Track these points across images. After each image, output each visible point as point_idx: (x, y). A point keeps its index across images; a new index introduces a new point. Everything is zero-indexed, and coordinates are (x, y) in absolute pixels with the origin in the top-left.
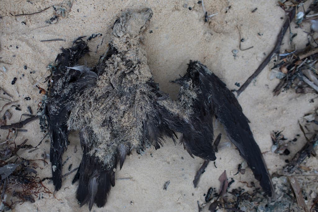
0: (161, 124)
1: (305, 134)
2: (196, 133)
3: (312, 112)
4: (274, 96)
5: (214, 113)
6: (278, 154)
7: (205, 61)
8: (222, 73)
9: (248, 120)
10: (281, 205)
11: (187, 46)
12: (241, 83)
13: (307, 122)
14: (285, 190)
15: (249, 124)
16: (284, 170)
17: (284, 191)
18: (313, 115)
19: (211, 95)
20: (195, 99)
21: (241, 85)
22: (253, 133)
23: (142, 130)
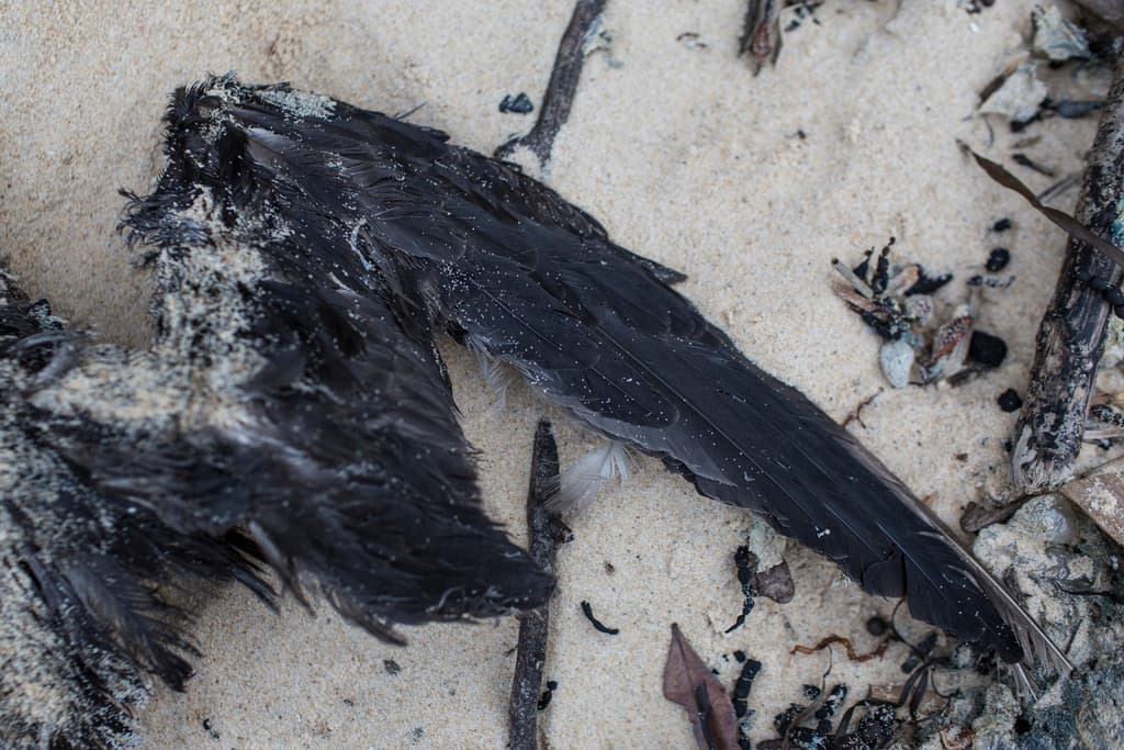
0: (117, 525)
1: (1034, 201)
2: (336, 483)
3: (1009, 61)
4: (756, 71)
5: (425, 314)
6: (943, 384)
7: (279, 66)
8: (401, 84)
9: (668, 271)
10: (1109, 682)
11: (142, 29)
12: (533, 86)
13: (1017, 126)
14: (1084, 579)
15: (679, 288)
16: (1018, 463)
17: (1080, 588)
18: (1027, 71)
19: (363, 221)
20: (260, 284)
21: (536, 98)
22: (729, 333)
23: (43, 612)
